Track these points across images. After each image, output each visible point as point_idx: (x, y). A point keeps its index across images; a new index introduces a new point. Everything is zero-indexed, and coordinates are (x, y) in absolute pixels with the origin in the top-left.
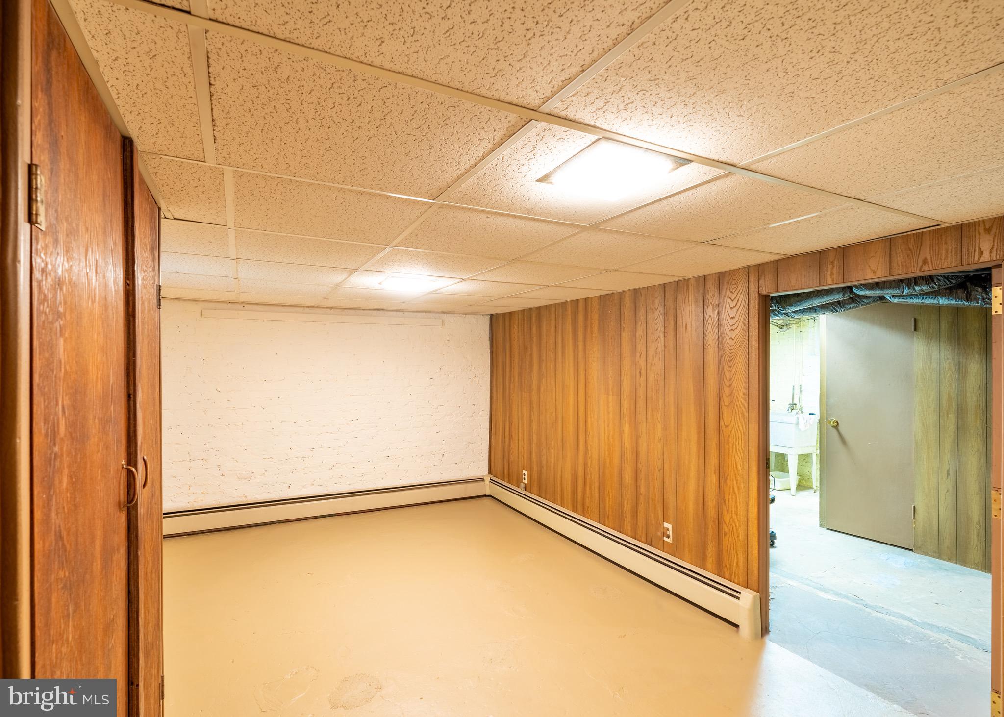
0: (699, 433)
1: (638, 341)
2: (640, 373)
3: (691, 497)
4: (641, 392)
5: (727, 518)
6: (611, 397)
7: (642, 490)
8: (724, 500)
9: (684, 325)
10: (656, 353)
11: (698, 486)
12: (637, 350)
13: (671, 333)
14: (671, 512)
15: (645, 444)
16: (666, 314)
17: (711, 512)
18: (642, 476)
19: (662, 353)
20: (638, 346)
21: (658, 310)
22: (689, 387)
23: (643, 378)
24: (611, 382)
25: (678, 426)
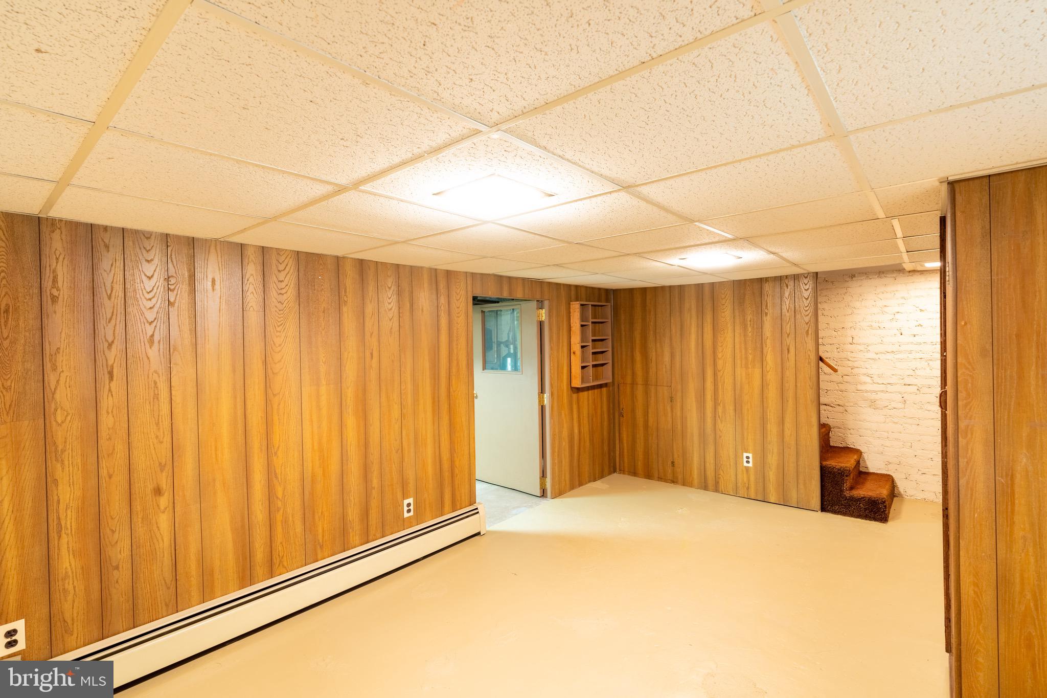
0: (433, 403)
1: (367, 319)
2: (372, 354)
3: (430, 461)
4: (373, 375)
5: (457, 463)
6: (323, 390)
7: (375, 482)
8: (455, 450)
9: (421, 307)
10: (391, 332)
11: (435, 448)
12: (367, 329)
13: (407, 315)
14: (411, 487)
15: (378, 430)
16: (399, 293)
17: (446, 466)
18: (375, 468)
19: (397, 333)
20: (368, 324)
21: (392, 289)
22: (425, 363)
23: (375, 360)
24: (323, 369)
25: (416, 401)
